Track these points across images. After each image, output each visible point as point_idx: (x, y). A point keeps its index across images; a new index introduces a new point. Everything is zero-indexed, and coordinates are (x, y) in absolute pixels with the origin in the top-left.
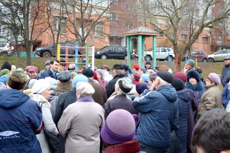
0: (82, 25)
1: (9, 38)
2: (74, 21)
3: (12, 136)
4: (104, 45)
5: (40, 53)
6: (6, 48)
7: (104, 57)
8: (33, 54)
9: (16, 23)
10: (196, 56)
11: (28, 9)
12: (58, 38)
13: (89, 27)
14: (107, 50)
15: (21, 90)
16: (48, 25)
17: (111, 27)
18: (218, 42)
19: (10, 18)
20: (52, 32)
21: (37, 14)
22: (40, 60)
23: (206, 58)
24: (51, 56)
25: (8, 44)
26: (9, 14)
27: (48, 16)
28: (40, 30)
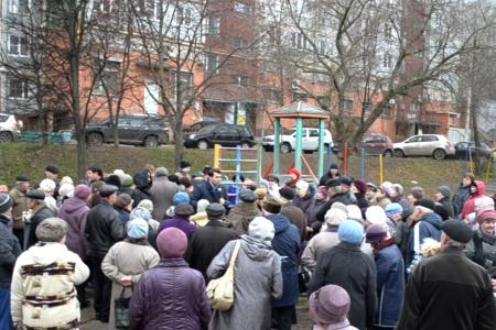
7: (203, 145)
10: (373, 145)
18: (409, 116)
23: (389, 150)
24: (103, 142)
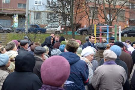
0: (110, 12)
1: (61, 22)
2: (104, 9)
3: (69, 84)
4: (126, 26)
5: (81, 32)
6: (59, 29)
7: (126, 35)
8: (76, 33)
9: (65, 12)
11: (73, 2)
12: (92, 22)
13: (115, 14)
14: (128, 30)
15: (75, 53)
16: (86, 13)
17: (130, 13)
19: (61, 9)
20: (89, 18)
21: (79, 5)
22: (81, 37)
24: (88, 34)
25: (60, 26)
26: (61, 6)
27: (86, 7)
28: (80, 16)
